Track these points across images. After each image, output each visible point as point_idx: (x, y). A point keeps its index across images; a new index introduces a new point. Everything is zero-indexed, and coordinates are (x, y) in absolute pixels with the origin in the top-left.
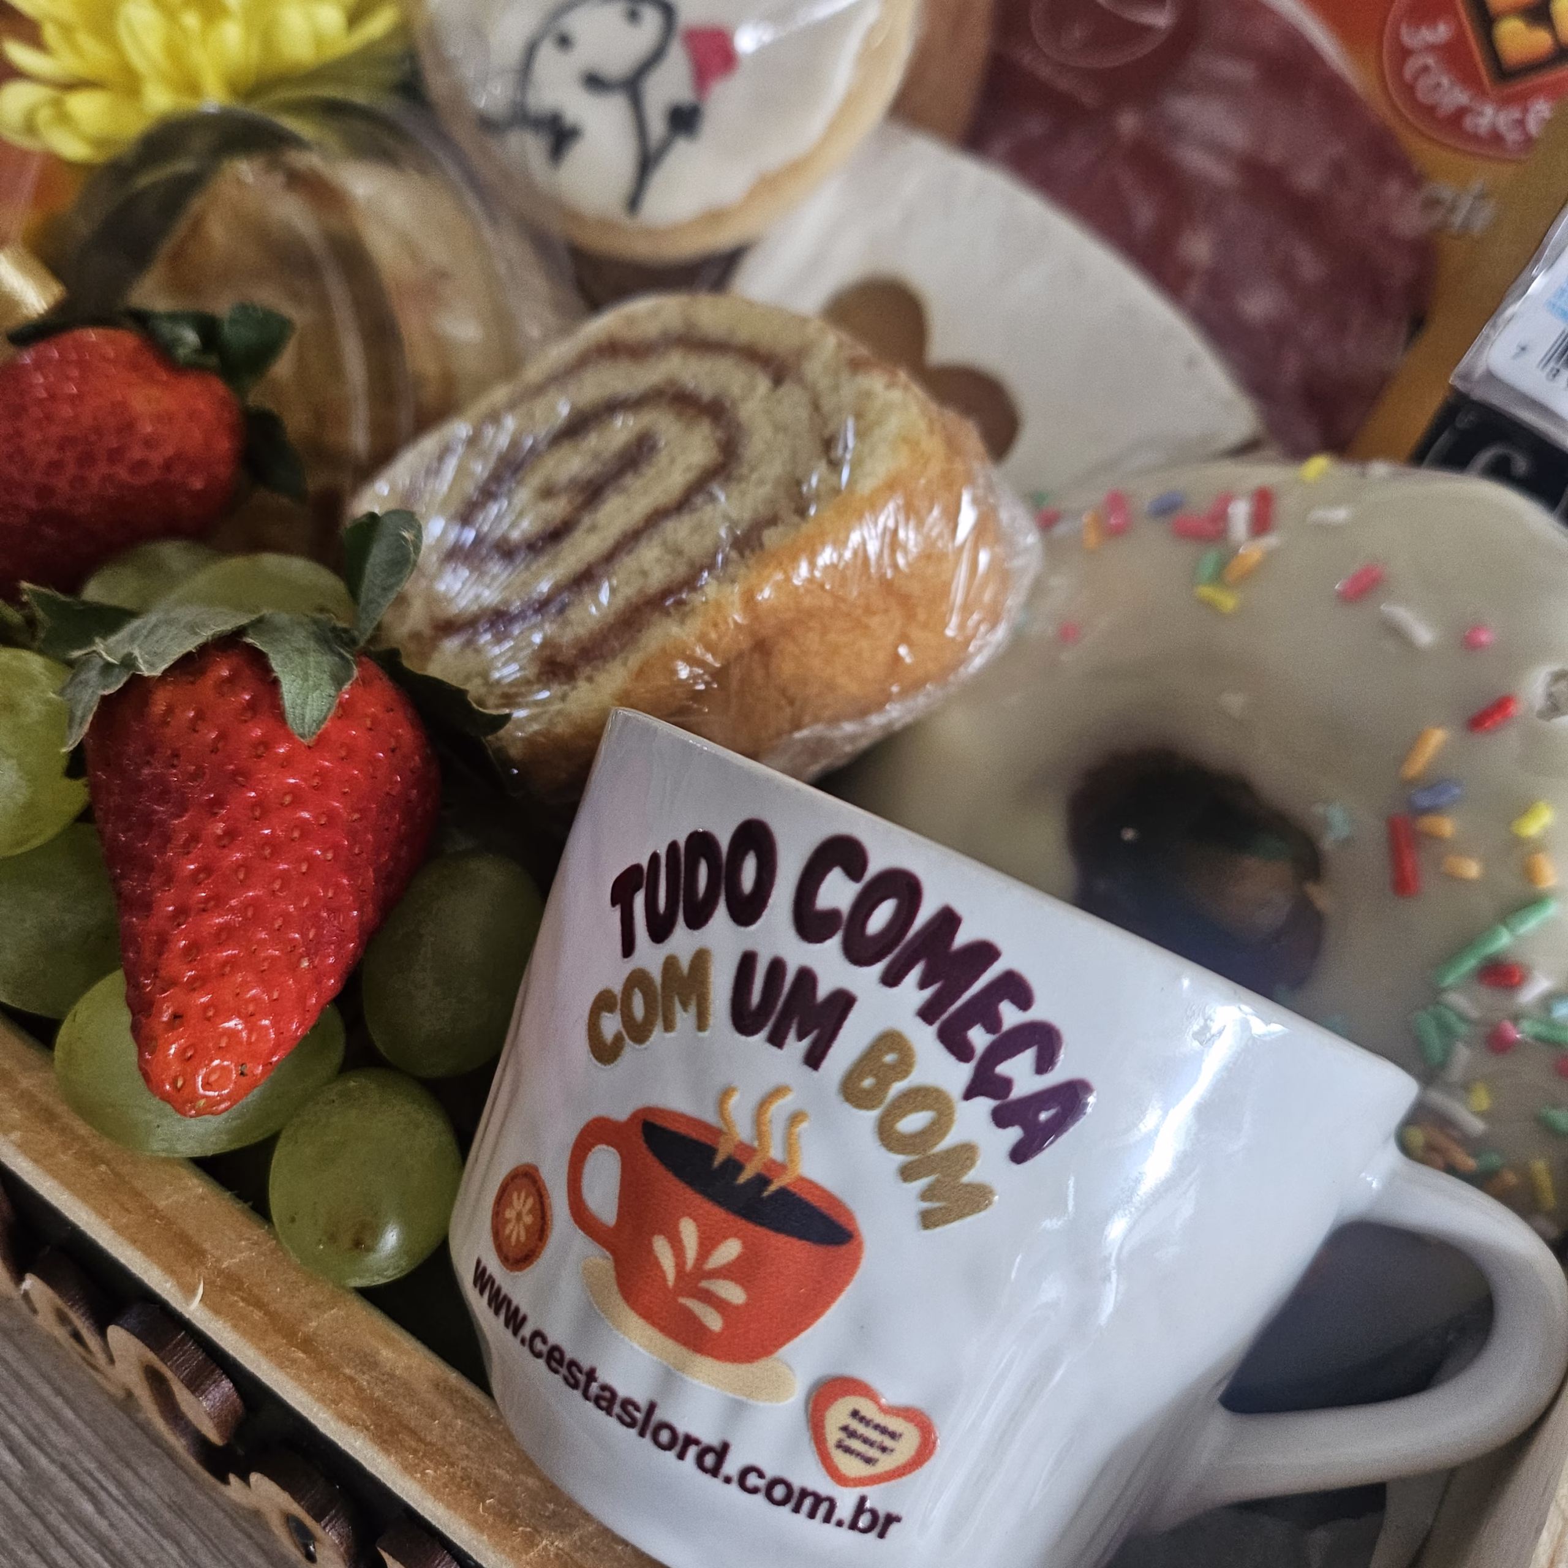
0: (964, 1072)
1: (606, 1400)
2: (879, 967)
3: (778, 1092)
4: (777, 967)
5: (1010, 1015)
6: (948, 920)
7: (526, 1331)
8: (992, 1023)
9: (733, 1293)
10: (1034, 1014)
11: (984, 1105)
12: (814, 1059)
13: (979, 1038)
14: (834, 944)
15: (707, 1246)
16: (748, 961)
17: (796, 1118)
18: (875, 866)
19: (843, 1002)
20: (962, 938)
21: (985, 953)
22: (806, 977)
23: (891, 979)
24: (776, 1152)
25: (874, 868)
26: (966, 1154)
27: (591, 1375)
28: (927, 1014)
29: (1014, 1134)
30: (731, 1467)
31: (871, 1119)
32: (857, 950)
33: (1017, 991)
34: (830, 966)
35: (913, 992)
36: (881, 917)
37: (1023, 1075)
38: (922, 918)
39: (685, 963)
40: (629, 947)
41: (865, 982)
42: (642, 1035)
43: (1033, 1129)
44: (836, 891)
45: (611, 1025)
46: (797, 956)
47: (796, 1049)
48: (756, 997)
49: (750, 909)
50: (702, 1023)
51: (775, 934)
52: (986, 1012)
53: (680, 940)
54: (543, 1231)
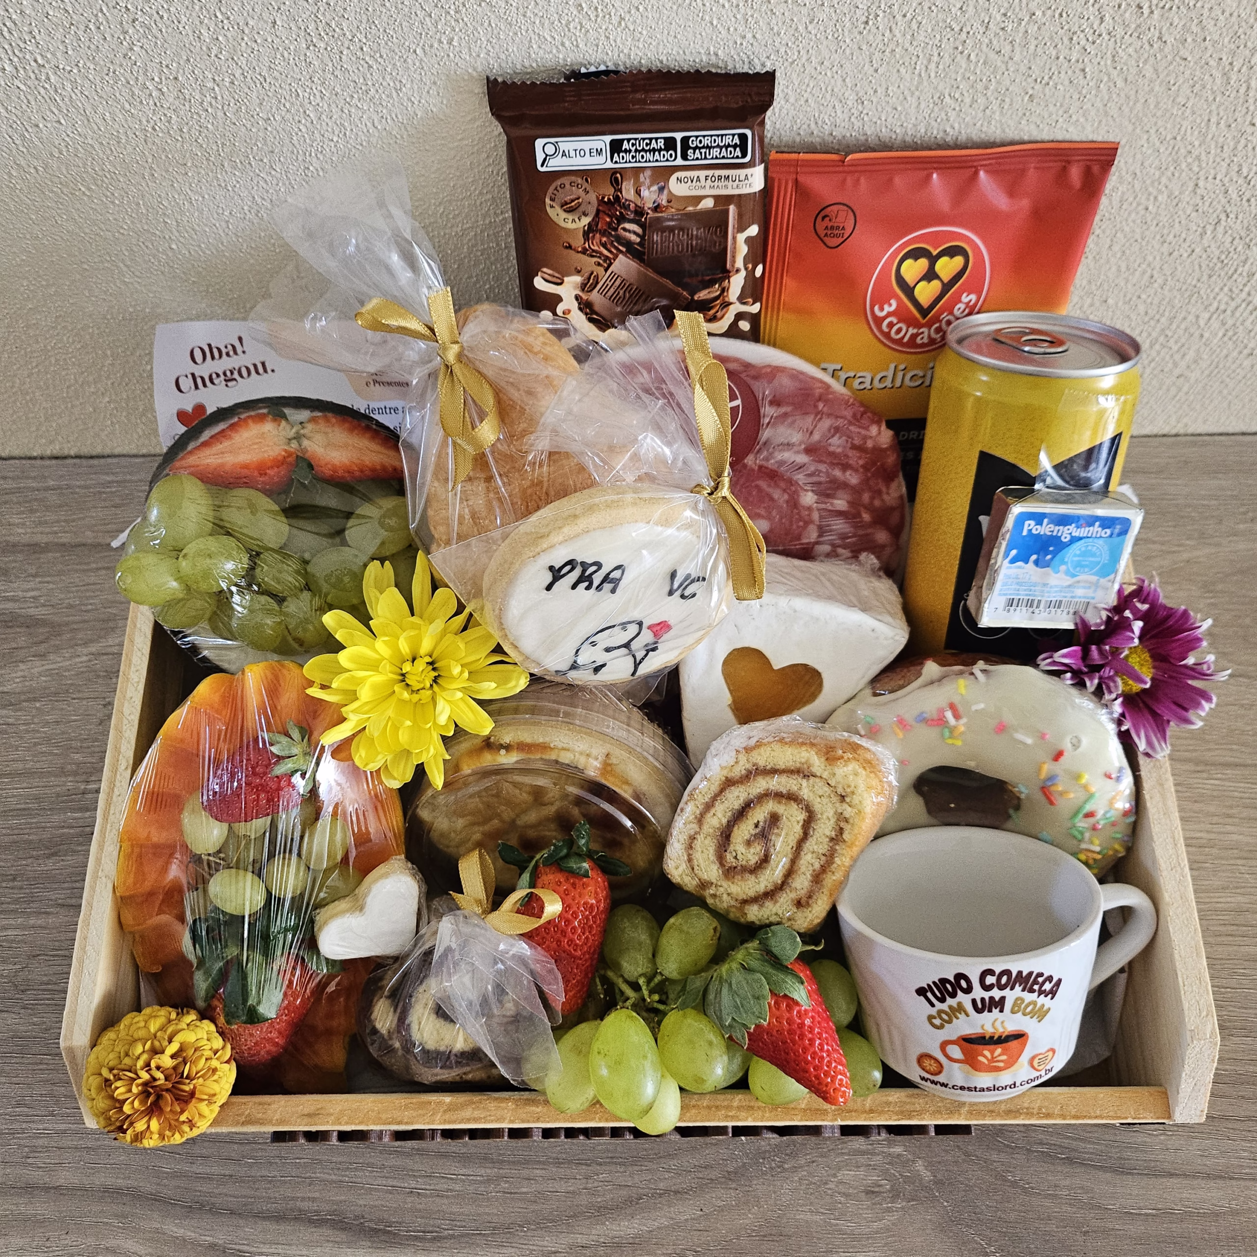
0: (1036, 994)
1: (983, 1090)
2: (1009, 988)
3: (996, 1020)
4: (983, 1000)
5: (1040, 980)
6: (1020, 973)
7: (950, 1086)
8: (1037, 983)
9: (1004, 1057)
10: (1046, 975)
11: (1042, 996)
12: (1001, 1011)
13: (1036, 987)
14: (996, 989)
15: (992, 1053)
16: (974, 1001)
17: (1003, 1022)
18: (997, 972)
19: (1003, 999)
20: (1024, 974)
21: (1031, 974)
22: (991, 998)
23: (1012, 989)
24: (1001, 1030)
25: (997, 973)
26: (1043, 1006)
27: (975, 1088)
28: (1023, 990)
29: (1050, 996)
30: (1018, 1084)
31: (1020, 1014)
32: (1001, 988)
33: (1040, 975)
34: (996, 994)
35: (1018, 988)
36: (1004, 980)
37: (1047, 986)
38: (1014, 975)
39: (955, 1006)
40: (933, 1005)
41: (1007, 992)
42: (950, 1022)
43: (1053, 993)
44: (990, 980)
45: (937, 1022)
46: (987, 995)
47: (996, 1011)
48: (980, 1006)
49: (968, 990)
50: (967, 1015)
51: (978, 993)
52: (1035, 982)
53: (950, 1001)
54: (941, 1066)
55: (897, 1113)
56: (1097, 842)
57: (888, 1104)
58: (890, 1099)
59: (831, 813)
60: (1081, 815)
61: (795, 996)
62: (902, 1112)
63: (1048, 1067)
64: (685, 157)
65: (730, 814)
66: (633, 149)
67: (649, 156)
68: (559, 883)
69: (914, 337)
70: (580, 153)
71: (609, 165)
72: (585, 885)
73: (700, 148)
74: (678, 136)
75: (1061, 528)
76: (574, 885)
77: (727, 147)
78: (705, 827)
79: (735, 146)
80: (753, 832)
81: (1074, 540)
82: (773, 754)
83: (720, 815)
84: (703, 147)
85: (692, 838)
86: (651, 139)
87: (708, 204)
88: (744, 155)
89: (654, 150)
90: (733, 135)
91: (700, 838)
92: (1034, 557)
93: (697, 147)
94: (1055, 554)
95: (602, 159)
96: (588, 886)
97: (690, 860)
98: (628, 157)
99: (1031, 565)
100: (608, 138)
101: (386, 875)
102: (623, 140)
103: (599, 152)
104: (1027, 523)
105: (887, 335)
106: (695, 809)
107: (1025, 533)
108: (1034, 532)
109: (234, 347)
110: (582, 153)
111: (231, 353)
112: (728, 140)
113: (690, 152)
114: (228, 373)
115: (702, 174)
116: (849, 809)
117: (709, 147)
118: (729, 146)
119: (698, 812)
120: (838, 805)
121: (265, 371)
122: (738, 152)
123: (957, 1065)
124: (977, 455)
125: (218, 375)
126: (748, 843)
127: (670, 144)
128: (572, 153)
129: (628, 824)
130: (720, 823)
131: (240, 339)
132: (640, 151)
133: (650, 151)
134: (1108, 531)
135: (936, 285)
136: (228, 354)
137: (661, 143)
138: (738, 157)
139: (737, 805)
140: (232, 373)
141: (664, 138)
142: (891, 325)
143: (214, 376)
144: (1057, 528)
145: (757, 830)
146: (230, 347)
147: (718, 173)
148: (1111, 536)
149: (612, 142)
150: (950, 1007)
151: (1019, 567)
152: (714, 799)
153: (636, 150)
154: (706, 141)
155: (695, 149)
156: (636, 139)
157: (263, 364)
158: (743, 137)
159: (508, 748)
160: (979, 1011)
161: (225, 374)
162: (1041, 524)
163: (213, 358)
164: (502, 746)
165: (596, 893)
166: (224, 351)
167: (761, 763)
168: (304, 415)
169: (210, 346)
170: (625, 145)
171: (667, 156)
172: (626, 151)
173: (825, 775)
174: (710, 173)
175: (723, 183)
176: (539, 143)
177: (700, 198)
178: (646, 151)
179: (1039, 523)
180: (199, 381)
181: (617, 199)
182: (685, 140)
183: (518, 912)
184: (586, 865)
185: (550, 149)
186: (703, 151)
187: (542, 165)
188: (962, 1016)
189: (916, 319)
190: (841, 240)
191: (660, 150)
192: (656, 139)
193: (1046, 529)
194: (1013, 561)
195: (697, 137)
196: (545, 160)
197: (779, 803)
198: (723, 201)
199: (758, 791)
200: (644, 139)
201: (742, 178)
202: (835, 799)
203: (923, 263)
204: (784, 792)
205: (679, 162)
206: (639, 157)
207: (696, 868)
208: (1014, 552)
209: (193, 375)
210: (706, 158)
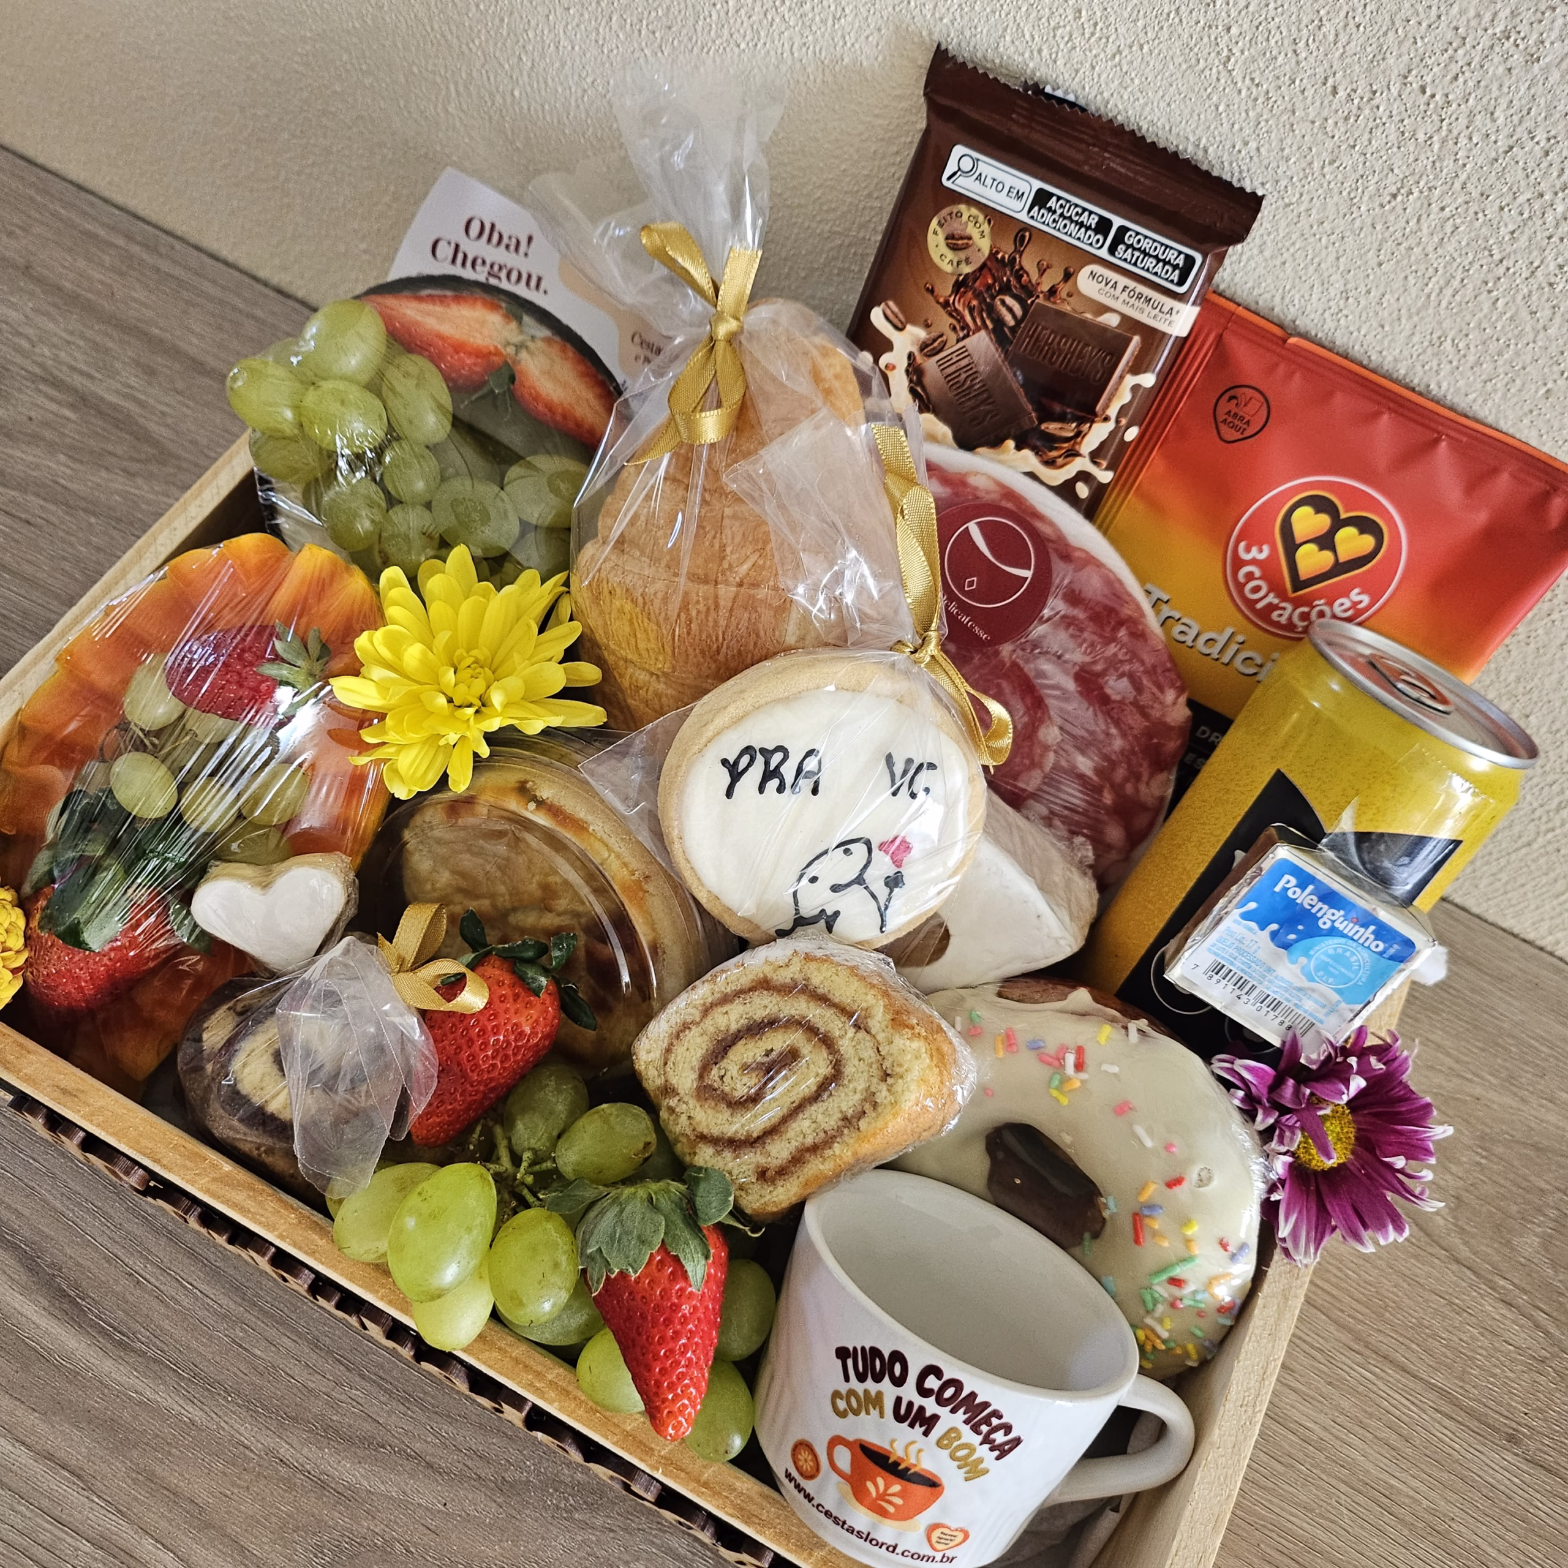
0: (980, 1438)
1: (851, 1530)
2: (949, 1408)
3: (913, 1443)
4: (910, 1404)
5: (995, 1421)
6: (973, 1395)
7: (815, 1502)
8: (989, 1424)
9: (898, 1501)
10: (1003, 1421)
11: (987, 1446)
12: (926, 1434)
13: (984, 1428)
14: (933, 1398)
15: (887, 1487)
16: (898, 1400)
17: (920, 1451)
19: (935, 1418)
20: (978, 1401)
21: (986, 1405)
22: (922, 1409)
23: (953, 1411)
24: (913, 1461)
25: (945, 1378)
26: (981, 1460)
27: (844, 1523)
28: (966, 1422)
29: (997, 1453)
30: (899, 1550)
31: (947, 1452)
32: (941, 1402)
33: (997, 1414)
34: (931, 1406)
35: (961, 1415)
36: (949, 1393)
37: (999, 1437)
38: (964, 1394)
39: (873, 1393)
40: (847, 1379)
41: (944, 1412)
42: (856, 1413)
43: (1003, 1451)
44: (932, 1383)
45: (842, 1405)
46: (919, 1401)
47: (919, 1430)
48: (903, 1411)
49: (899, 1382)
50: (882, 1415)
51: (909, 1392)
52: (987, 1421)
53: (870, 1384)
54: (818, 1469)
55: (735, 1506)
56: (1168, 1324)
57: (732, 1489)
58: (738, 1484)
59: (861, 1085)
60: (1165, 1277)
61: (689, 1267)
62: (742, 1509)
63: (950, 1553)
64: (1112, 250)
65: (743, 1022)
66: (1059, 211)
67: (1072, 228)
68: (500, 984)
69: (1271, 607)
70: (998, 185)
71: (1023, 217)
72: (528, 1005)
73: (1134, 249)
74: (1117, 222)
75: (1326, 907)
76: (516, 997)
77: (1166, 263)
78: (708, 1021)
79: (1175, 267)
80: (759, 1059)
81: (1333, 932)
82: (834, 977)
83: (734, 1016)
84: (1139, 249)
85: (686, 1026)
86: (1084, 210)
87: (1112, 320)
88: (1181, 283)
89: (1081, 225)
90: (1180, 253)
91: (695, 1030)
92: (1274, 927)
93: (1131, 246)
94: (1303, 936)
95: (1017, 205)
96: (532, 1007)
97: (668, 1051)
98: (1049, 217)
99: (1265, 934)
100: (1037, 184)
101: (316, 865)
102: (1052, 195)
103: (1019, 196)
104: (1287, 877)
105: (1240, 587)
106: (708, 993)
107: (1277, 889)
108: (1290, 893)
109: (518, 243)
110: (1000, 187)
111: (512, 248)
112: (1171, 255)
113: (1121, 247)
114: (496, 268)
115: (1123, 281)
116: (885, 1093)
117: (1146, 254)
118: (1169, 263)
119: (710, 1000)
120: (875, 1080)
121: (538, 286)
122: (1175, 276)
123: (835, 1478)
124: (1273, 772)
125: (484, 262)
126: (745, 1068)
127: (1103, 226)
128: (989, 182)
129: (626, 978)
130: (728, 1026)
131: (530, 239)
132: (1065, 218)
133: (1077, 223)
134: (1382, 946)
135: (1325, 559)
136: (507, 247)
137: (1093, 221)
138: (1172, 281)
139: (759, 1014)
140: (500, 268)
141: (1101, 217)
142: (1250, 576)
143: (479, 261)
144: (1320, 905)
145: (766, 1059)
146: (514, 241)
147: (1141, 288)
148: (1381, 954)
149: (1040, 192)
150: (866, 1392)
151: (1250, 929)
152: (738, 994)
153: (1062, 215)
154: (1146, 245)
155: (1128, 246)
156: (1068, 201)
157: (539, 279)
158: (1190, 261)
159: (541, 803)
160: (899, 1418)
161: (492, 266)
162: (1303, 889)
163: (489, 240)
164: (534, 798)
165: (537, 1021)
166: (505, 240)
167: (816, 980)
168: (544, 332)
169: (493, 226)
170: (1052, 203)
171: (1094, 239)
172: (1050, 209)
173: (881, 1037)
174: (1132, 284)
175: (1140, 304)
176: (958, 150)
177: (1105, 309)
178: (1072, 221)
179: (1302, 886)
180: (460, 257)
181: (1013, 260)
182: (1123, 230)
183: (437, 989)
184: (543, 981)
185: (966, 164)
186: (1137, 254)
187: (949, 178)
188: (874, 1413)
189: (1286, 590)
190: (1238, 436)
191: (1088, 228)
192: (1091, 213)
193: (1305, 898)
194: (1246, 916)
195: (1138, 234)
196: (955, 174)
197: (809, 1040)
198: (1132, 325)
199: (793, 1012)
200: (1077, 206)
201: (1166, 309)
202: (875, 1071)
203: (1323, 521)
204: (822, 1030)
205: (1104, 253)
206: (1061, 223)
207: (670, 1064)
208: (1252, 905)
209: (457, 246)
210: (1135, 264)
